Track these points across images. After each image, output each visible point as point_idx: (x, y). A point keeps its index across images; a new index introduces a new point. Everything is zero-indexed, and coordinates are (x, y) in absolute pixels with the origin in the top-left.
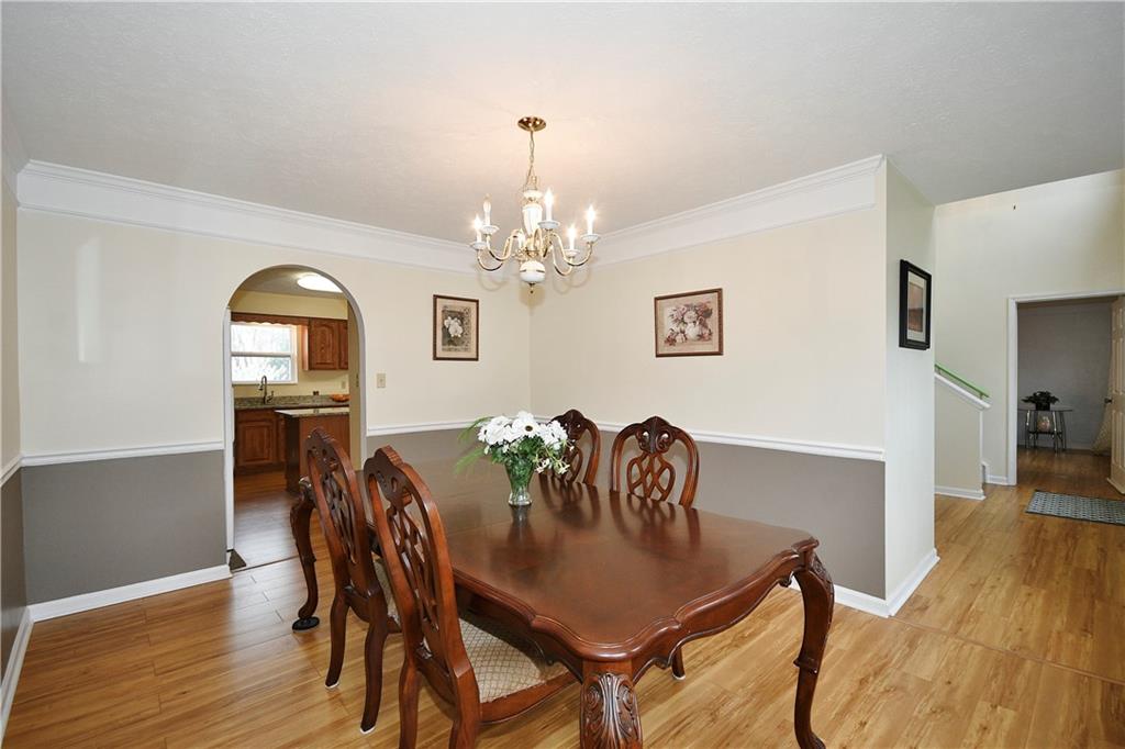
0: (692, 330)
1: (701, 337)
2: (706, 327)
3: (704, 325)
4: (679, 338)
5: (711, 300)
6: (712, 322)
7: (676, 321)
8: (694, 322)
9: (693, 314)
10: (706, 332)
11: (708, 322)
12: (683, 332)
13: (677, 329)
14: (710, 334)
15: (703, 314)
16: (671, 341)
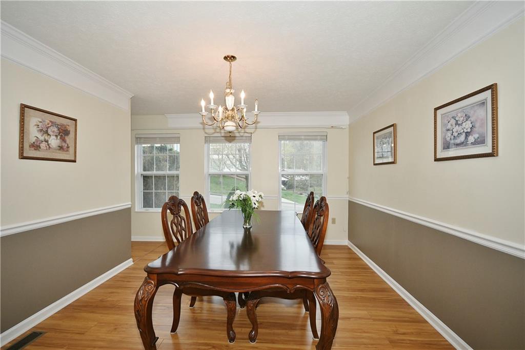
0: (54, 142)
1: (61, 148)
2: (65, 142)
3: (64, 140)
4: (43, 145)
5: (69, 124)
6: (69, 139)
7: (41, 130)
8: (56, 136)
9: (56, 129)
10: (65, 145)
11: (67, 138)
12: (47, 141)
13: (42, 138)
14: (68, 147)
15: (63, 133)
16: (36, 146)
